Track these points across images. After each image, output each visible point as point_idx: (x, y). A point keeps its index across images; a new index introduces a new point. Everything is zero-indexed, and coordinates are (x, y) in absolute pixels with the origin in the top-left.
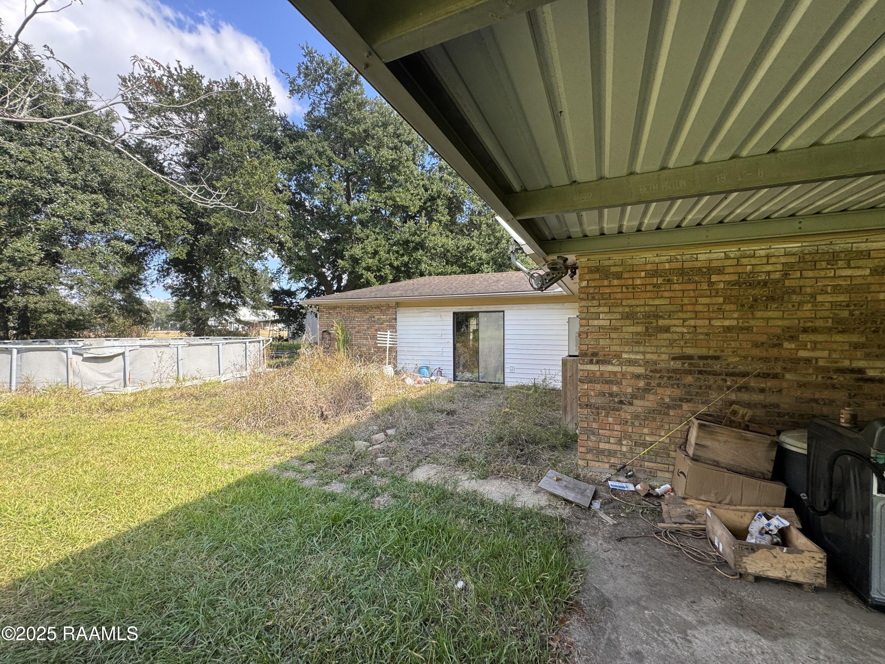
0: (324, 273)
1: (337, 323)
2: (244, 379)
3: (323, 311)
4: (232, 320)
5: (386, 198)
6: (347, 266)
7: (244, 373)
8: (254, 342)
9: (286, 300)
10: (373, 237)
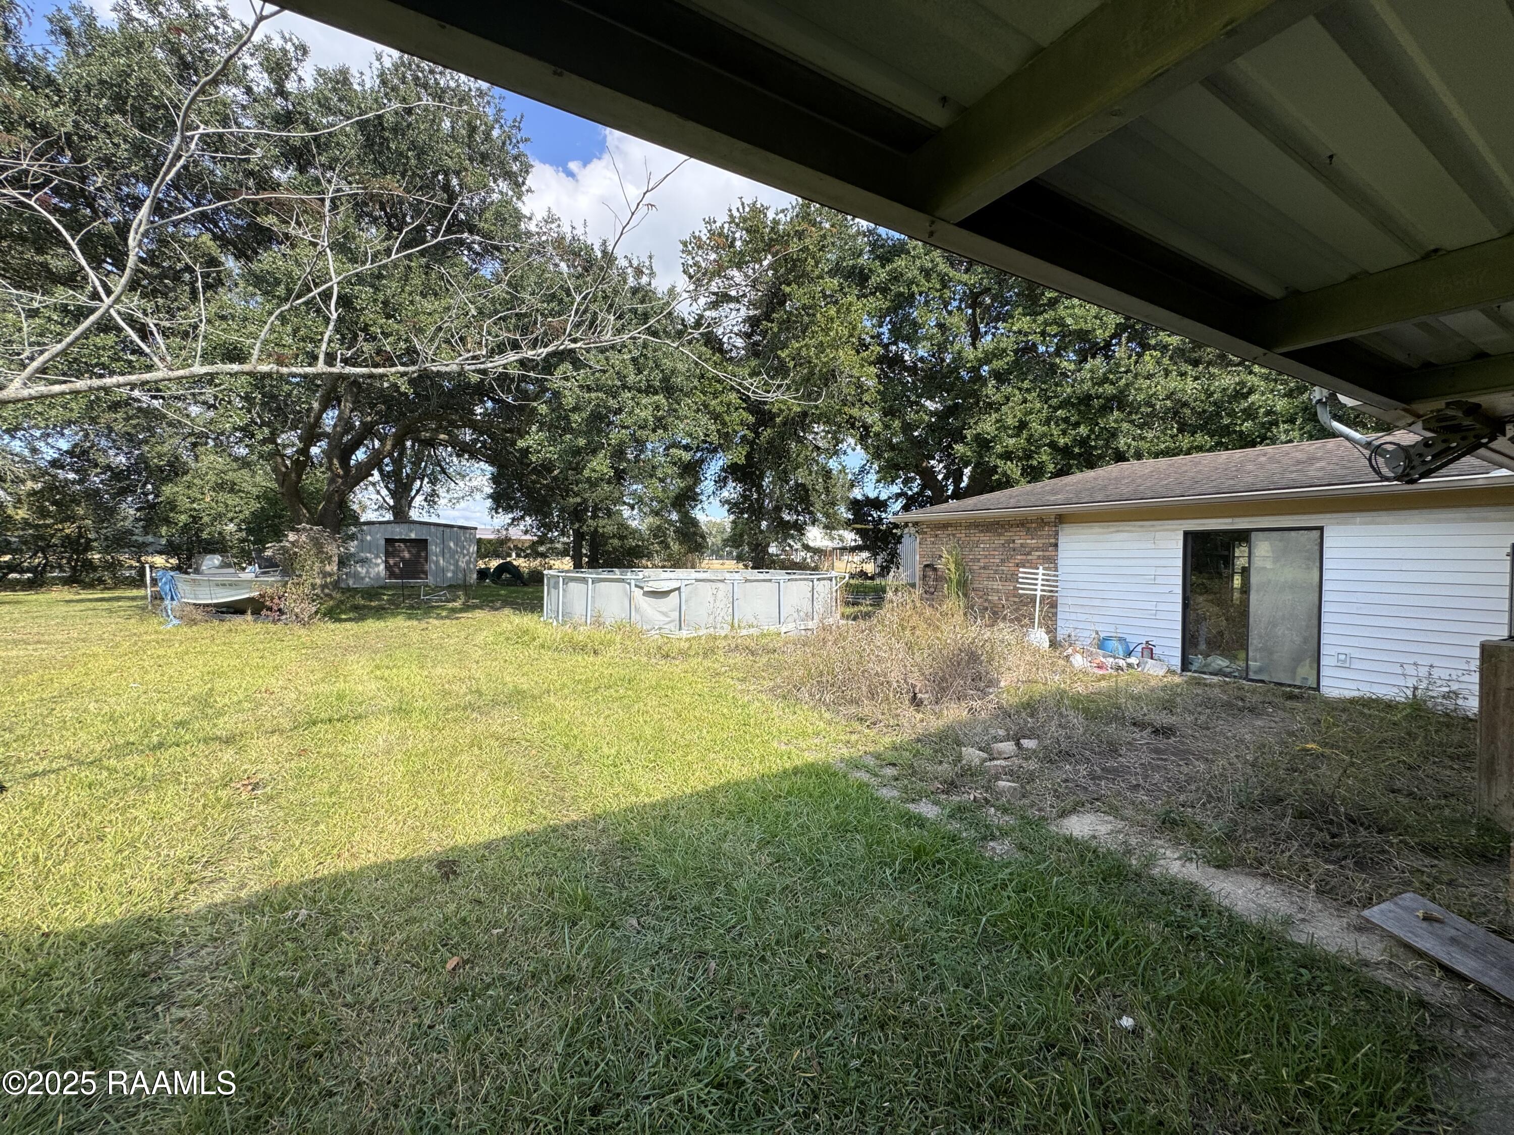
0: (933, 467)
1: (949, 552)
2: (810, 633)
3: (926, 533)
4: (798, 546)
5: (1046, 323)
6: (969, 453)
7: (811, 625)
8: (824, 579)
9: (871, 515)
10: (1018, 397)
